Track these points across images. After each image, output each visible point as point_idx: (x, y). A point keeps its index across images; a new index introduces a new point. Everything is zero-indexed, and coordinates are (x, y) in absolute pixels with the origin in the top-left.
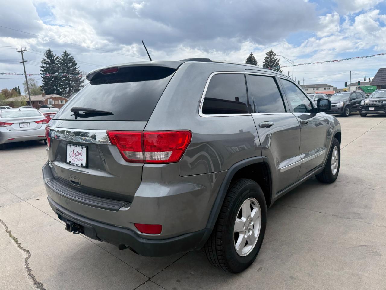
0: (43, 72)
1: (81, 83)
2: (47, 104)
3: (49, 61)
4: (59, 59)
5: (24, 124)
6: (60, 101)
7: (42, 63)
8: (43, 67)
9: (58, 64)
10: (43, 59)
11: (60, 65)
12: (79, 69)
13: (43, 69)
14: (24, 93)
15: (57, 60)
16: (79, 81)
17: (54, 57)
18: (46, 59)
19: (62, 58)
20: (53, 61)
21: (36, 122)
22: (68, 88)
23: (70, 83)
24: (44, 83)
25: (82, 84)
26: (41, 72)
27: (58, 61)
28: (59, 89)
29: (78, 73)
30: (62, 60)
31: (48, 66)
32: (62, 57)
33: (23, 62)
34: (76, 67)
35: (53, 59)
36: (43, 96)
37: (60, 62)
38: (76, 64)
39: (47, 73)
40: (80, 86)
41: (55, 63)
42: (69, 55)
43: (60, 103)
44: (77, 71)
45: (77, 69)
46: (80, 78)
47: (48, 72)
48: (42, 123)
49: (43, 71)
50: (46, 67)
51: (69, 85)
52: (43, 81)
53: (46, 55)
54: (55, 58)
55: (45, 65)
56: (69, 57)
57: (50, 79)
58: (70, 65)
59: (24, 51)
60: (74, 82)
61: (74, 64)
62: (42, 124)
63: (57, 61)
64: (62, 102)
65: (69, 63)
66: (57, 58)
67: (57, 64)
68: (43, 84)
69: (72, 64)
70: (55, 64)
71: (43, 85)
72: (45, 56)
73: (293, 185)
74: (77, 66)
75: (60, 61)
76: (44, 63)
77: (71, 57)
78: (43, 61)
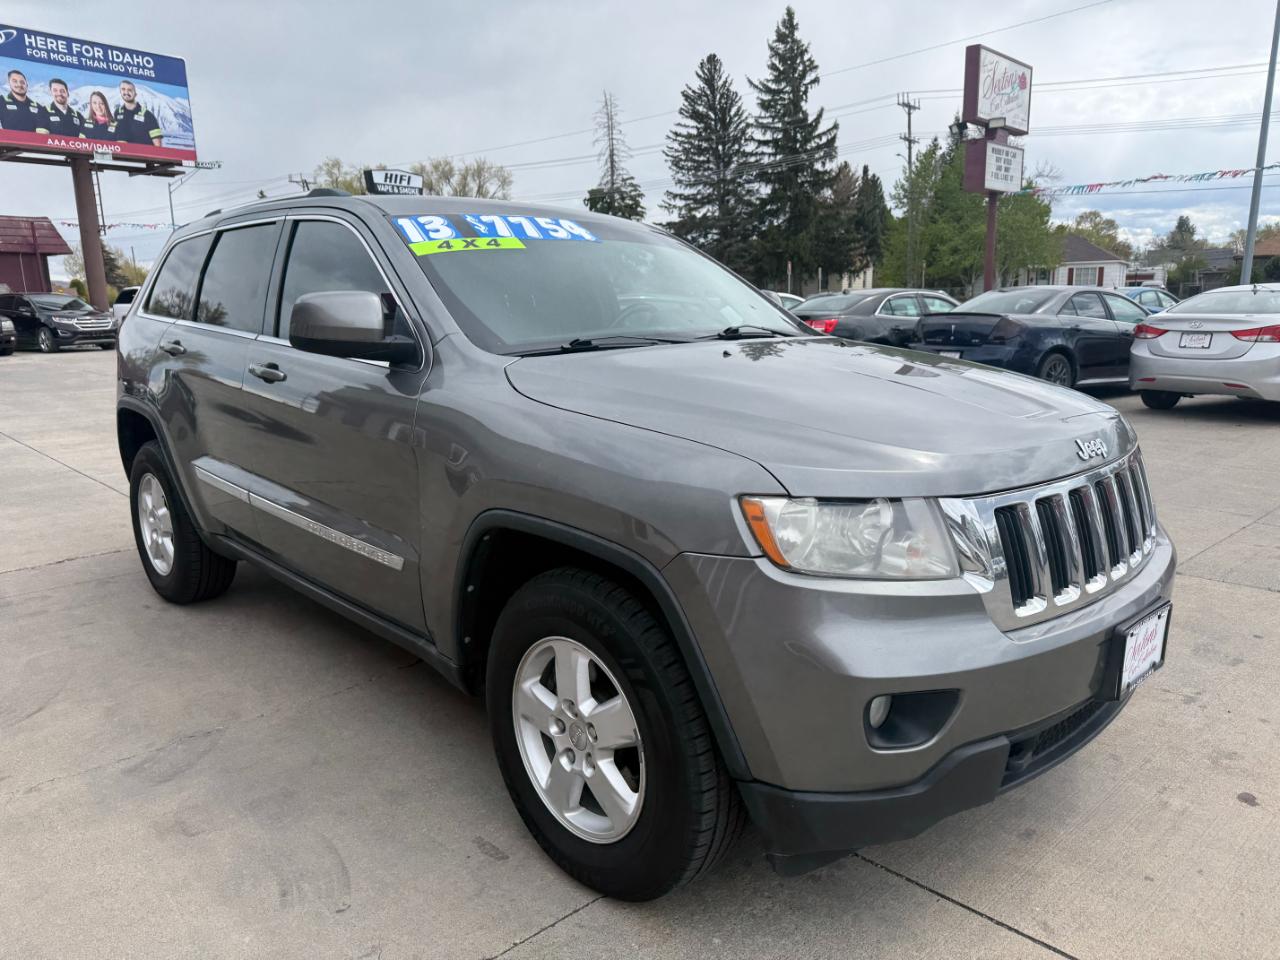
5: (1195, 337)
21: (1236, 334)
48: (1254, 338)
62: (1256, 341)
73: (271, 565)
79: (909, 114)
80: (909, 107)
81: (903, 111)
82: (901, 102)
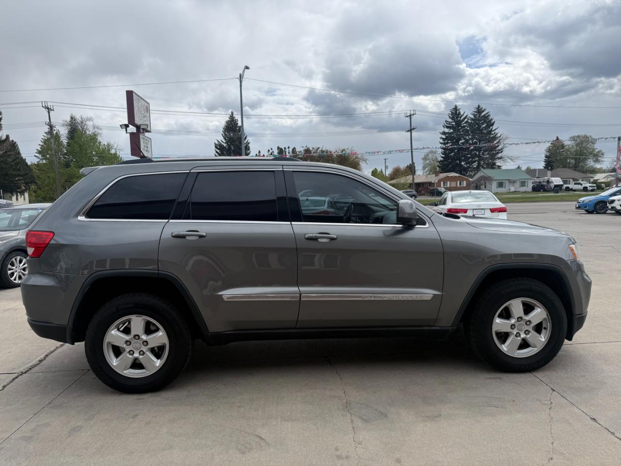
0: (443, 141)
1: (498, 153)
2: (440, 186)
3: (454, 123)
4: (468, 119)
6: (458, 182)
7: (444, 127)
8: (444, 133)
9: (466, 126)
10: (446, 121)
11: (468, 128)
12: (496, 131)
13: (444, 137)
14: (422, 171)
15: (466, 120)
16: (495, 151)
17: (462, 116)
18: (450, 120)
19: (472, 117)
20: (458, 123)
22: (477, 162)
23: (481, 153)
24: (444, 156)
25: (499, 155)
26: (442, 141)
27: (467, 122)
28: (463, 163)
29: (495, 138)
30: (472, 119)
31: (451, 131)
32: (473, 115)
33: (411, 130)
34: (492, 129)
35: (460, 120)
36: (436, 176)
37: (469, 123)
38: (493, 125)
39: (449, 142)
40: (496, 157)
41: (462, 125)
42: (483, 111)
43: (458, 185)
44: (493, 134)
45: (493, 131)
46: (496, 145)
47: (450, 140)
49: (444, 139)
50: (449, 133)
51: (479, 156)
52: (443, 154)
53: (450, 115)
54: (462, 118)
55: (447, 130)
56: (483, 114)
57: (452, 150)
58: (484, 126)
59: (413, 114)
60: (487, 153)
61: (490, 124)
63: (465, 123)
64: (462, 184)
65: (483, 124)
66: (465, 118)
67: (464, 127)
68: (442, 157)
69: (486, 125)
70: (462, 127)
71: (442, 159)
72: (450, 117)
74: (494, 127)
75: (470, 121)
76: (447, 127)
77: (487, 113)
78: (446, 124)
79: (49, 112)
80: (49, 109)
81: (45, 111)
82: (44, 106)
